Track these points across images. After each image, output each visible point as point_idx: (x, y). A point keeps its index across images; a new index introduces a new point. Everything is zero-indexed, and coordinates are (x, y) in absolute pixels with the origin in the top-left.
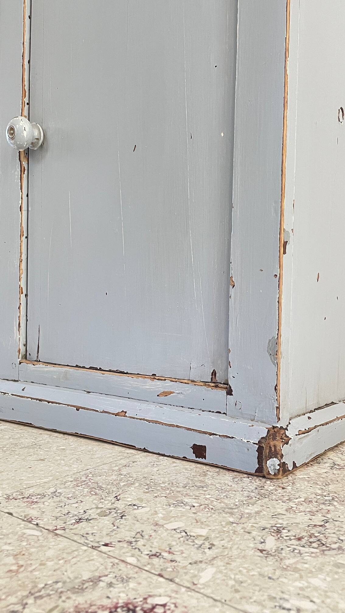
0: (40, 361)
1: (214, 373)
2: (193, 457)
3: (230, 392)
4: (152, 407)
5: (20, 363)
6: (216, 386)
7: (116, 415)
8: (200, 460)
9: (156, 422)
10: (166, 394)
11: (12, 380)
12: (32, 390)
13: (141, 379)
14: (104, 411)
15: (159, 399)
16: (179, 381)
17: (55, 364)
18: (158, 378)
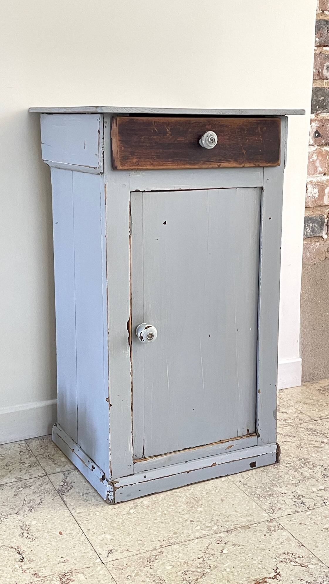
0: (145, 457)
1: (248, 430)
2: (251, 468)
3: (259, 436)
4: (226, 455)
5: (134, 463)
6: (251, 436)
7: (211, 466)
8: (254, 468)
9: (233, 461)
10: (230, 447)
11: (128, 476)
12: (150, 475)
13: (216, 445)
14: (204, 468)
15: (228, 450)
16: (234, 439)
17: (158, 455)
18: (225, 441)
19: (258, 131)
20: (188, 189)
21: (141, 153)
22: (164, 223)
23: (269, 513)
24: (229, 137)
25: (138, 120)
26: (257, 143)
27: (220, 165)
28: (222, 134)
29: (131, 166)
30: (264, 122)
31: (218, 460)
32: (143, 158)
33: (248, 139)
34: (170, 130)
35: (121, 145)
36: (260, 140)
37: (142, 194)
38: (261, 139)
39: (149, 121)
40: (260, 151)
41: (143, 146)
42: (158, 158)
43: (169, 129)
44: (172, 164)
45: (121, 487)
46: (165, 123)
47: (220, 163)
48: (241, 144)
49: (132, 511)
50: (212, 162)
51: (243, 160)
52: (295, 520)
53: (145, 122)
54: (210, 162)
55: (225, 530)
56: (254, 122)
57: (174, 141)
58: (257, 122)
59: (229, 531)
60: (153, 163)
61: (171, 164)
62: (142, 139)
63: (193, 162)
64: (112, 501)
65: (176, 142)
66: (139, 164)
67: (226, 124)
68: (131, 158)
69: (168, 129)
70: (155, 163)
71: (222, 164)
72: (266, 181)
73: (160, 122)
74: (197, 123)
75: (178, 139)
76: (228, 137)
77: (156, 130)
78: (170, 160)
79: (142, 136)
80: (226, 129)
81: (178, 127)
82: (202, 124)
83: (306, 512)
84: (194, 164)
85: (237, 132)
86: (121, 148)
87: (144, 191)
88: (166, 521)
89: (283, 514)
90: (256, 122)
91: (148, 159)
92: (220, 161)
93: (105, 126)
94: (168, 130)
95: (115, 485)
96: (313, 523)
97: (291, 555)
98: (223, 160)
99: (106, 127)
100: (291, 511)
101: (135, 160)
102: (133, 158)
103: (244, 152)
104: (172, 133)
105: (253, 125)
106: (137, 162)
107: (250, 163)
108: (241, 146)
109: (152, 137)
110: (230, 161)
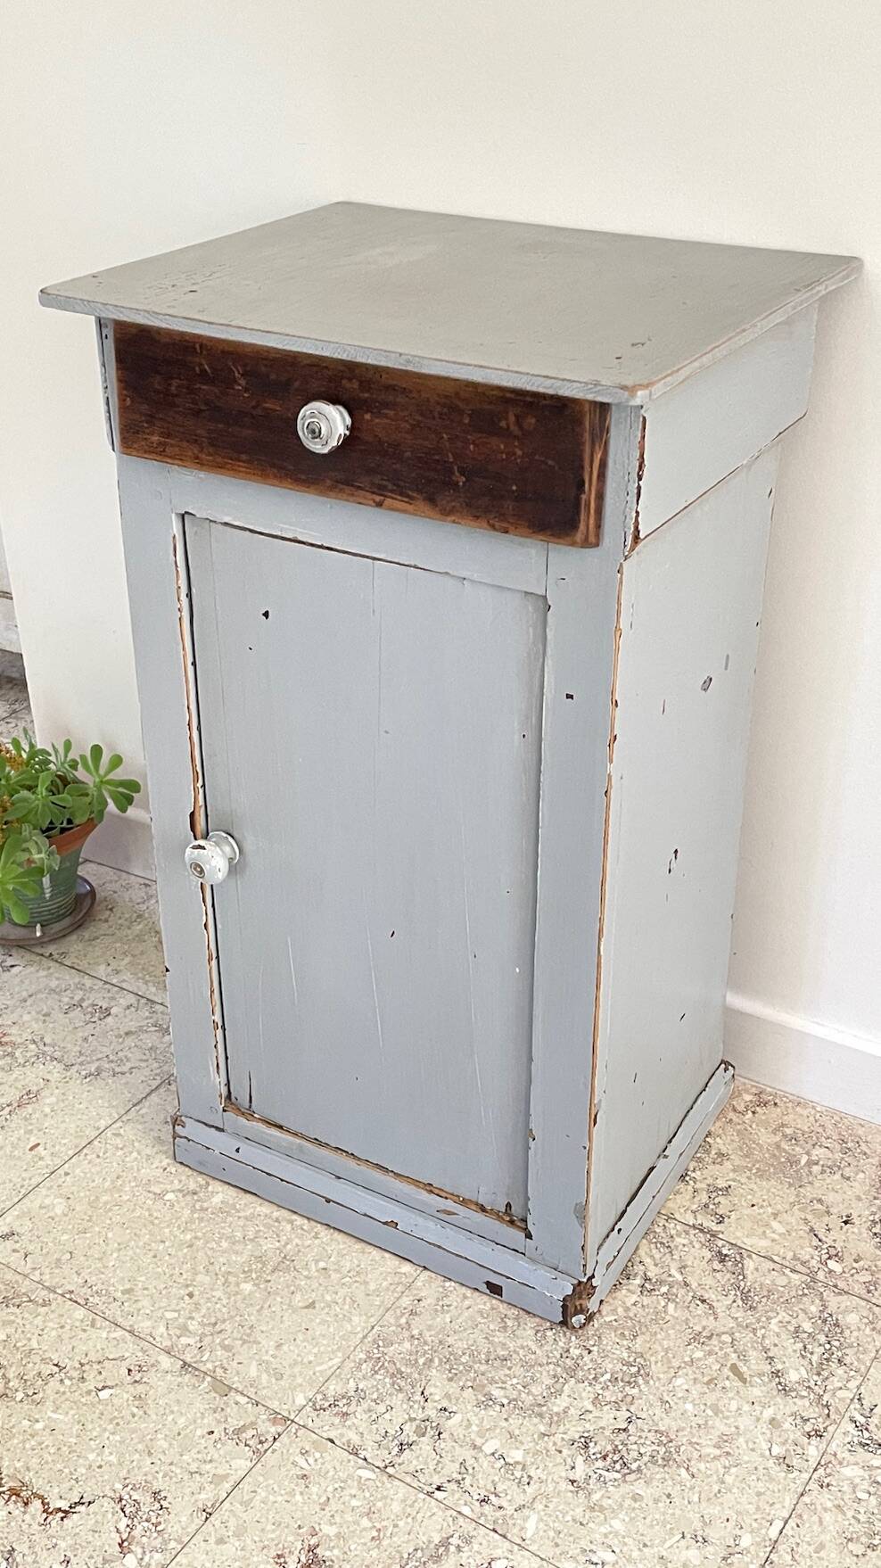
0: (254, 1112)
1: (509, 1205)
2: (486, 1291)
3: (528, 1236)
4: (431, 1224)
5: (224, 1110)
6: (512, 1222)
7: (384, 1224)
8: (495, 1296)
9: (439, 1247)
10: (447, 1213)
11: (213, 1126)
12: (250, 1153)
13: (413, 1187)
14: (365, 1215)
15: (439, 1215)
16: (464, 1202)
17: (281, 1127)
18: (436, 1191)
19: (508, 425)
20: (319, 543)
21: (169, 423)
22: (264, 615)
23: (311, 1404)
24: (411, 425)
26: (502, 460)
27: (383, 500)
31: (406, 1219)
32: (177, 437)
33: (473, 443)
34: (242, 375)
35: (125, 392)
36: (515, 454)
37: (210, 528)
38: (519, 453)
39: (186, 341)
40: (515, 487)
41: (176, 406)
42: (213, 445)
43: (241, 373)
44: (247, 468)
45: (186, 1138)
46: (229, 354)
47: (382, 498)
48: (450, 455)
49: (170, 1196)
50: (359, 488)
51: (453, 504)
52: (311, 1460)
53: (177, 342)
54: (352, 488)
55: (188, 1360)
56: (494, 393)
57: (254, 408)
58: (502, 397)
59: (190, 1366)
60: (200, 455)
61: (244, 469)
62: (173, 388)
63: (303, 477)
65: (259, 412)
66: (164, 451)
67: (401, 385)
68: (147, 431)
69: (237, 371)
71: (389, 500)
72: (556, 582)
73: (214, 349)
74: (315, 369)
75: (267, 405)
77: (206, 367)
78: (244, 457)
79: (172, 378)
80: (402, 400)
81: (264, 370)
82: (330, 373)
83: (366, 1468)
85: (436, 415)
86: (124, 400)
88: (167, 1258)
89: (326, 1428)
90: (501, 394)
91: (188, 441)
92: (380, 490)
93: (104, 335)
94: (237, 374)
96: (323, 1499)
97: (158, 1506)
98: (392, 491)
99: (106, 337)
100: (349, 1441)
101: (155, 438)
102: (152, 434)
104: (247, 383)
105: (491, 403)
106: (160, 443)
107: (477, 517)
108: (451, 460)
109: (198, 386)
110: (411, 498)
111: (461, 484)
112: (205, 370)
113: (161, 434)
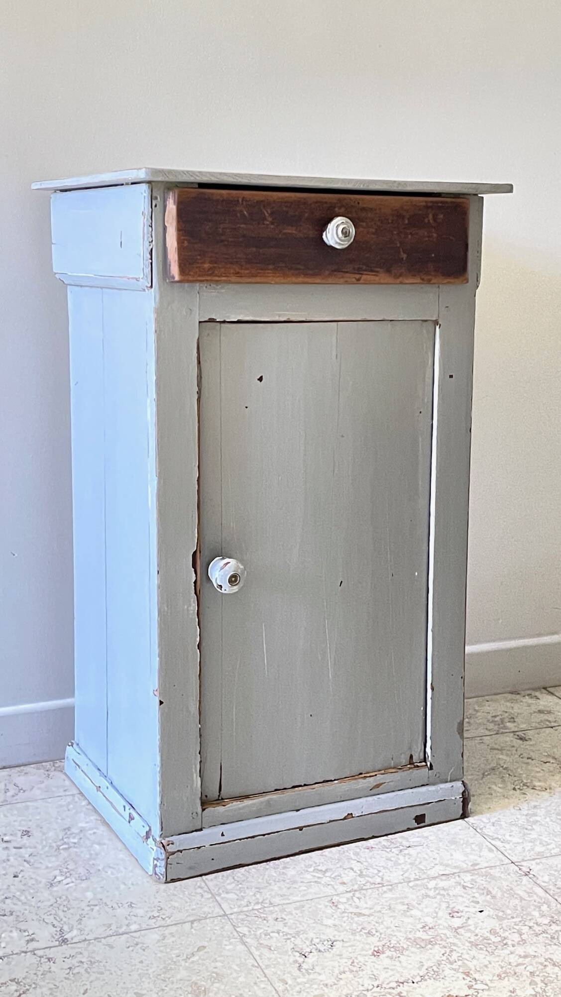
0: (222, 799)
1: (412, 757)
2: (416, 825)
3: (430, 768)
5: (203, 810)
6: (417, 766)
7: (344, 819)
8: (422, 825)
9: (383, 811)
10: (377, 786)
11: (192, 831)
13: (352, 781)
14: (331, 821)
15: (374, 791)
16: (386, 772)
17: (247, 796)
18: (368, 775)
19: (429, 221)
20: (304, 319)
21: (217, 253)
22: (258, 380)
24: (376, 229)
25: (212, 194)
26: (426, 241)
27: (361, 278)
28: (364, 224)
29: (199, 276)
30: (440, 205)
31: (356, 808)
32: (221, 261)
33: (411, 233)
34: (270, 214)
35: (182, 238)
36: (432, 236)
37: (221, 327)
38: (435, 235)
39: (232, 197)
40: (433, 255)
41: (222, 241)
42: (248, 263)
43: (269, 212)
45: (178, 851)
46: (262, 201)
47: (360, 275)
48: (398, 242)
50: (347, 272)
51: (401, 271)
53: (225, 197)
54: (342, 273)
56: (422, 204)
57: (277, 234)
58: (426, 205)
60: (240, 271)
61: (271, 275)
62: (220, 230)
63: (311, 272)
64: (162, 877)
65: (280, 236)
66: (213, 272)
67: (371, 206)
68: (200, 261)
69: (267, 212)
70: (243, 271)
71: (364, 277)
72: (444, 310)
73: (252, 199)
74: (319, 204)
75: (285, 231)
76: (374, 230)
77: (245, 213)
78: (271, 267)
79: (220, 223)
80: (370, 215)
81: (285, 209)
82: (328, 204)
84: (314, 275)
85: (390, 221)
86: (183, 243)
87: (224, 322)
91: (231, 263)
92: (359, 271)
93: (154, 205)
94: (266, 214)
95: (167, 848)
98: (365, 270)
99: (156, 206)
101: (206, 266)
102: (204, 263)
103: (404, 256)
104: (273, 220)
105: (420, 210)
106: (210, 269)
107: (415, 276)
108: (398, 245)
109: (239, 226)
110: (377, 272)
111: (404, 259)
112: (244, 214)
113: (209, 263)
